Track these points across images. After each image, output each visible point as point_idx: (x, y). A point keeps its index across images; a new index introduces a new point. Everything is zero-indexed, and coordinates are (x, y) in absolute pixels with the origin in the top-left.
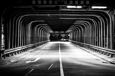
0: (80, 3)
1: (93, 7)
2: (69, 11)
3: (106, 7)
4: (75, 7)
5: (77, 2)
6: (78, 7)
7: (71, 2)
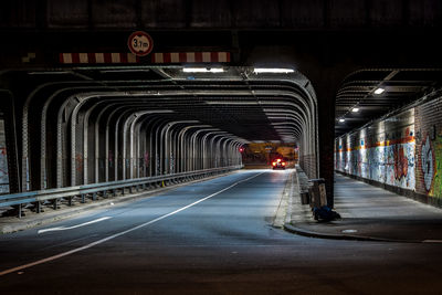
0: (217, 57)
1: (257, 71)
2: (190, 83)
3: (292, 71)
4: (204, 70)
5: (207, 56)
6: (214, 70)
7: (191, 56)
